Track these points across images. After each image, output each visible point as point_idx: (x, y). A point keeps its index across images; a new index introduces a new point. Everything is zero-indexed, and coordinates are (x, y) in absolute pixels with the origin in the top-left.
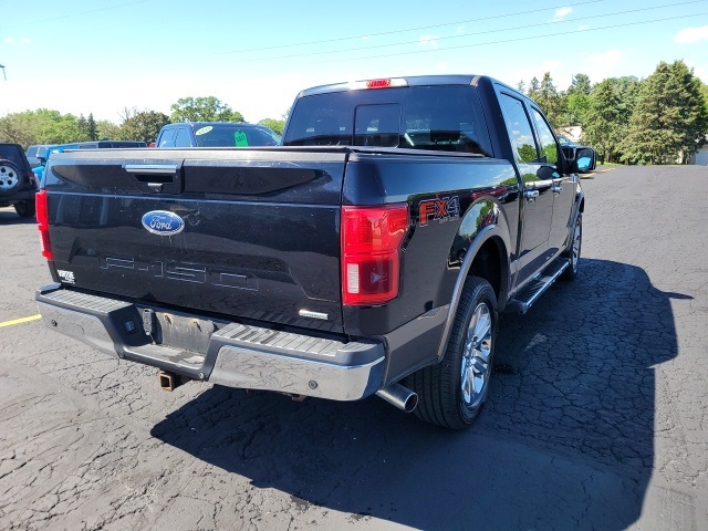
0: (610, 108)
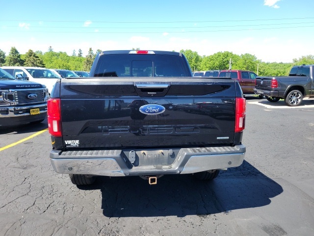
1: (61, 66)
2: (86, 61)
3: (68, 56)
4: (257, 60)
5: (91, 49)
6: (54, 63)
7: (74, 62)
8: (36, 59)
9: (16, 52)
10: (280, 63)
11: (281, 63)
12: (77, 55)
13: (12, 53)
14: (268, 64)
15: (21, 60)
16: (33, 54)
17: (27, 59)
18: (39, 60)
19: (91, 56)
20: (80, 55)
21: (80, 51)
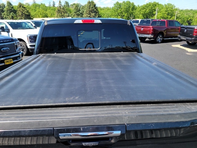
0: (78, 13)
1: (42, 13)
2: (57, 10)
3: (46, 7)
4: (176, 8)
5: (60, 1)
6: (37, 11)
7: (50, 10)
8: (24, 9)
9: (10, 4)
10: (190, 10)
11: (192, 10)
12: (52, 6)
13: (8, 5)
14: (182, 10)
15: (14, 10)
16: (22, 6)
17: (18, 10)
18: (26, 10)
19: (60, 6)
20: (54, 6)
21: (54, 2)
